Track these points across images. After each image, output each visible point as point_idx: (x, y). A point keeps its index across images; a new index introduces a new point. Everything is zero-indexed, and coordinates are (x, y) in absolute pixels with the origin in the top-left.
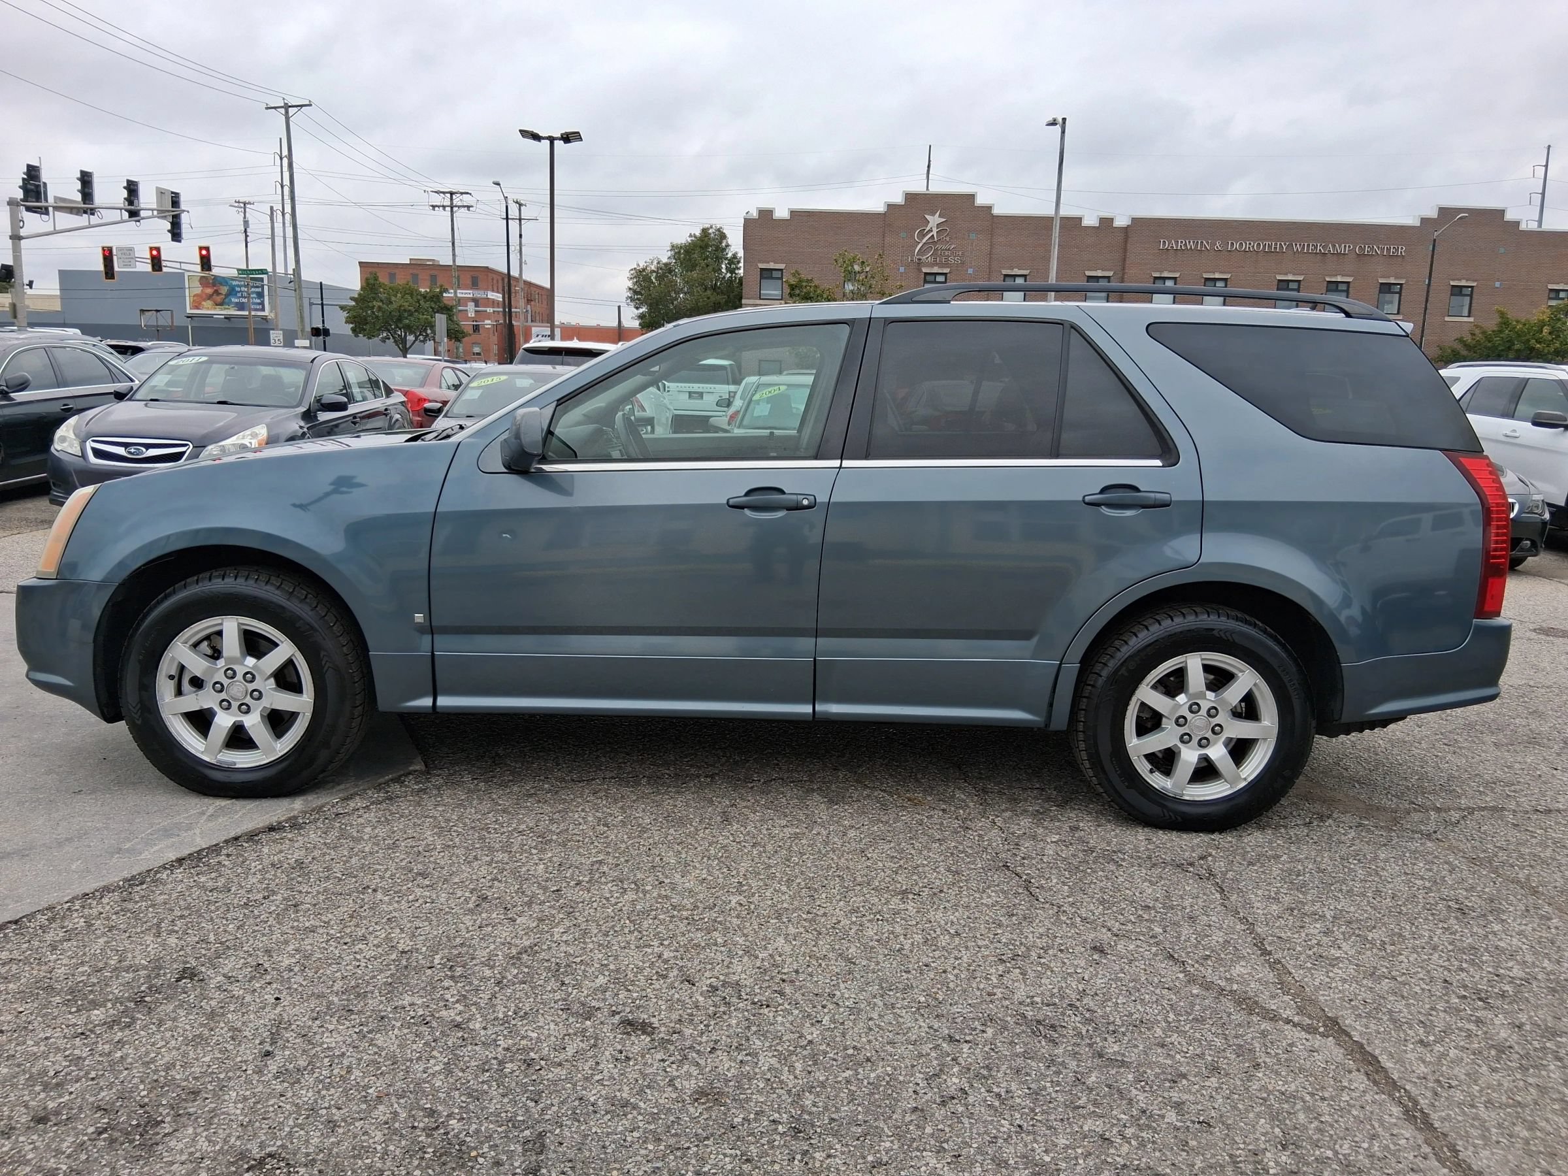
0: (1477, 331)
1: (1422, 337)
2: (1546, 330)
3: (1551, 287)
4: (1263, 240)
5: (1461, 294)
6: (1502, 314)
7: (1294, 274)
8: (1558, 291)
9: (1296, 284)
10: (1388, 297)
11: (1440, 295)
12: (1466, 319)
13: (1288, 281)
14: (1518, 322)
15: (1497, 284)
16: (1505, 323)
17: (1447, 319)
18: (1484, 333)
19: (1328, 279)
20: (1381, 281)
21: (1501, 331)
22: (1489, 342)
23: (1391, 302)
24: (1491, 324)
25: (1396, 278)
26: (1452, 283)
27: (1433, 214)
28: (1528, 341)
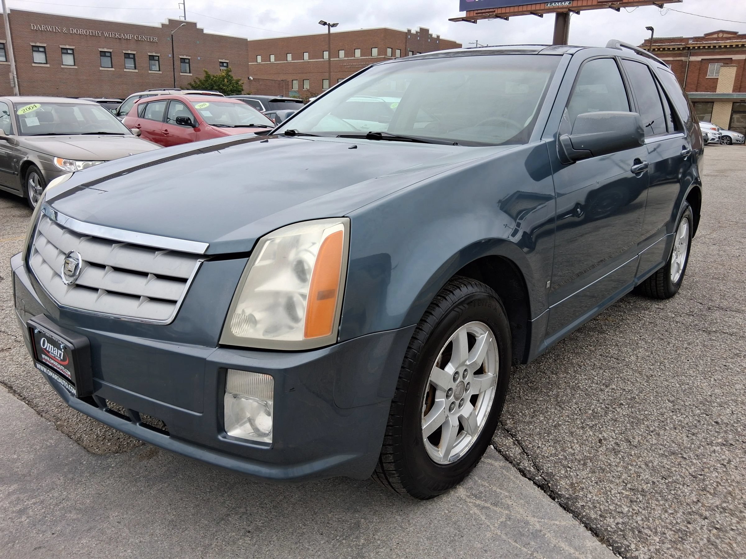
0: (197, 81)
1: (175, 82)
2: (226, 80)
3: (220, 60)
4: (88, 29)
5: (185, 62)
6: (206, 72)
7: (108, 48)
8: (223, 63)
9: (109, 53)
10: (153, 62)
11: (177, 63)
12: (189, 74)
13: (105, 52)
14: (213, 76)
15: (199, 58)
16: (208, 77)
17: (181, 74)
18: (200, 81)
19: (124, 52)
20: (149, 54)
21: (207, 81)
22: (204, 85)
23: (155, 65)
24: (202, 77)
25: (156, 53)
26: (180, 57)
27: (167, 22)
28: (219, 85)
